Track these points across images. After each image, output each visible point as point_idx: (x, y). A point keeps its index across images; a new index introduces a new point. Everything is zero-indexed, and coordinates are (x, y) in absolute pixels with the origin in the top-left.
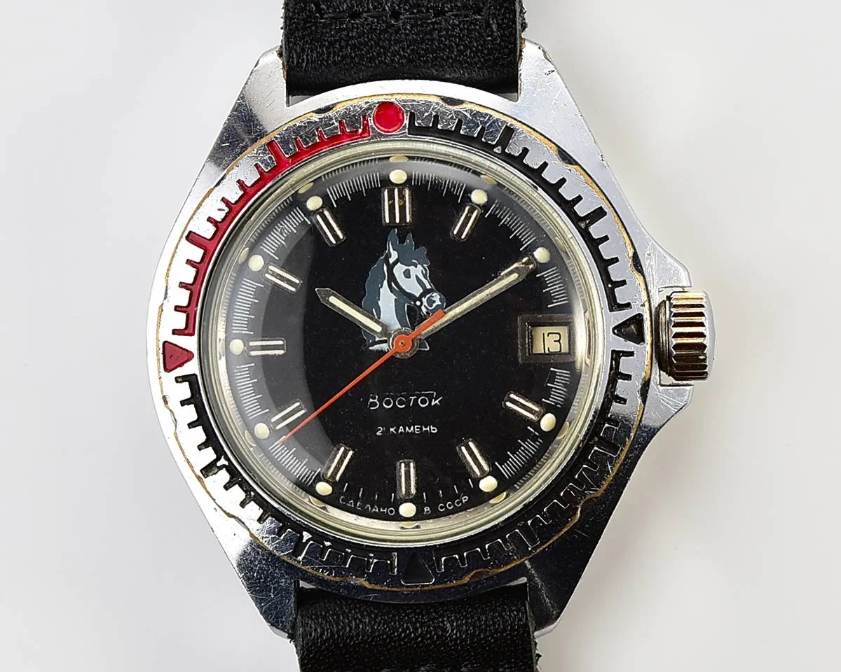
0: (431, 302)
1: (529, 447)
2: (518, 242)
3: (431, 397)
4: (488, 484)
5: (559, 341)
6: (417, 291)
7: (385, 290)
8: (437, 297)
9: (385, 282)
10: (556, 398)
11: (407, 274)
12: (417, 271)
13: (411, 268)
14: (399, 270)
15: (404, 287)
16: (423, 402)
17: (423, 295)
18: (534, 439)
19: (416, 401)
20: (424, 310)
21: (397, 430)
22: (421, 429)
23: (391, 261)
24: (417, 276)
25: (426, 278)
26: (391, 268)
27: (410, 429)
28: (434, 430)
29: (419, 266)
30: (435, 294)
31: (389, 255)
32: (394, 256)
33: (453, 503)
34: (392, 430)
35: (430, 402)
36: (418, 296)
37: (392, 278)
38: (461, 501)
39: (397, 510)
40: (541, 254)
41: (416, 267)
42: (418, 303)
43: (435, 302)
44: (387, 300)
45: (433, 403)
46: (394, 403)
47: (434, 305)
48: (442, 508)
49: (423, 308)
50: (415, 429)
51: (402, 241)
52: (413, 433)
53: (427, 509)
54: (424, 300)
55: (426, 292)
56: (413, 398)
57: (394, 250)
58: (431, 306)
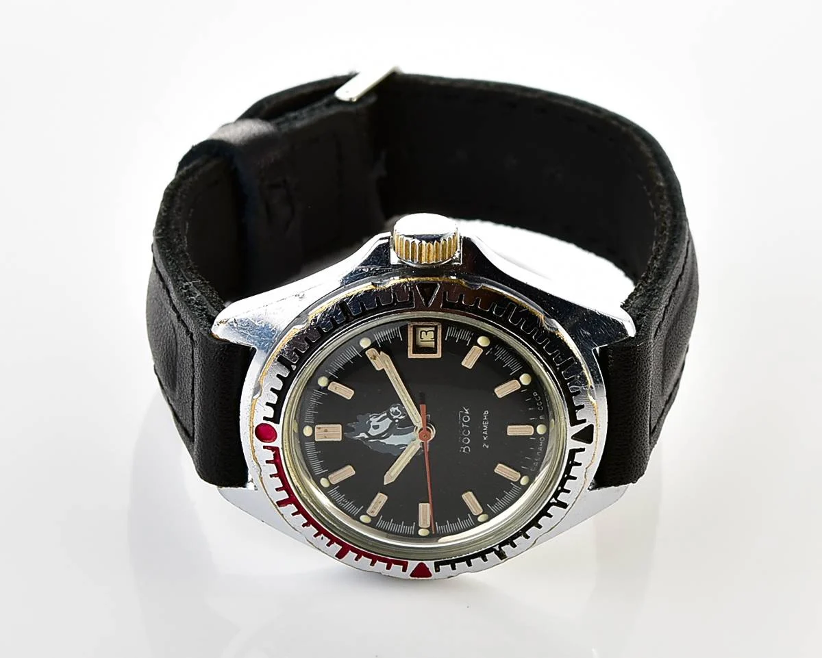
0: (396, 413)
1: (500, 354)
2: (356, 358)
3: (463, 415)
4: (525, 379)
5: (426, 332)
6: (388, 421)
7: (387, 441)
8: (393, 409)
9: (382, 441)
10: (466, 336)
11: (376, 427)
12: (374, 421)
13: (372, 424)
14: (373, 432)
15: (385, 429)
16: (466, 419)
17: (391, 418)
18: (495, 350)
19: (465, 423)
20: (402, 417)
21: (485, 435)
22: (485, 420)
23: (366, 437)
24: (378, 421)
25: (379, 416)
26: (371, 437)
27: (484, 428)
28: (486, 413)
29: (371, 419)
30: (391, 410)
31: (363, 438)
32: (363, 435)
33: (539, 402)
34: (485, 439)
35: (467, 414)
36: (391, 421)
37: (379, 436)
38: (537, 397)
39: (540, 436)
40: (365, 343)
41: (371, 422)
42: (397, 421)
43: (396, 411)
44: (393, 440)
45: (467, 413)
46: (467, 437)
47: (399, 411)
48: (541, 408)
49: (400, 418)
50: (485, 425)
51: (353, 430)
52: (488, 425)
53: (541, 418)
54: (395, 417)
55: (389, 416)
56: (463, 425)
57: (359, 435)
58: (399, 413)
